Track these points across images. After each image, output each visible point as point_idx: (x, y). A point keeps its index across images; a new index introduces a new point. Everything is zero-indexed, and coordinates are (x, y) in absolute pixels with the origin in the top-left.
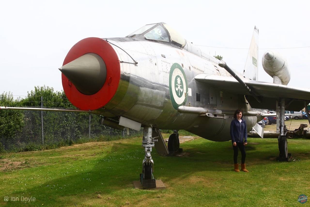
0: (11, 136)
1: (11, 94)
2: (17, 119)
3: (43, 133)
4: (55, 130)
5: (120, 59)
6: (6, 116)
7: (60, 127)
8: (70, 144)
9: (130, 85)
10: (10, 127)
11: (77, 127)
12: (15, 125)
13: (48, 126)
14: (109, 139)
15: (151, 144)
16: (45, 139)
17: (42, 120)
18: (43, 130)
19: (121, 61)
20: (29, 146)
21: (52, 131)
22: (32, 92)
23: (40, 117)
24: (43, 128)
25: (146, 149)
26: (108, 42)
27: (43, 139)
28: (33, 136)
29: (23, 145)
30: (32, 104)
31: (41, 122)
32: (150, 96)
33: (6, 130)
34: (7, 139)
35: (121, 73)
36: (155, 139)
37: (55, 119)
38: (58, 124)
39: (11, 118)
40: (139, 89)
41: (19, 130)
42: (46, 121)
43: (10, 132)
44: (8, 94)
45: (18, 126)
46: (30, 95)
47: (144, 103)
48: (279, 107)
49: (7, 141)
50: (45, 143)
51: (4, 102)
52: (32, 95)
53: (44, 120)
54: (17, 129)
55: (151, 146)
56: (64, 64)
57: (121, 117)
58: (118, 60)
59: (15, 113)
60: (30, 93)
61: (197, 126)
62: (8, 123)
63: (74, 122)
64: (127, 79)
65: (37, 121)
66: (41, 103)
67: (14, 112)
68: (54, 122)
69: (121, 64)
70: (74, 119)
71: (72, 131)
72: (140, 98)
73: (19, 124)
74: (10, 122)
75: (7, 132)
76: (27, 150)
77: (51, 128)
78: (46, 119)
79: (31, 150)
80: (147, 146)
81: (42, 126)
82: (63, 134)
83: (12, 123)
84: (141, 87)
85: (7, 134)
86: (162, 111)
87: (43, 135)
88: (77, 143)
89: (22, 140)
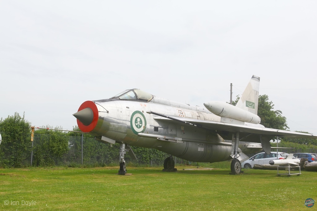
0: (60, 156)
1: (61, 127)
2: (64, 144)
3: (82, 156)
4: (91, 155)
5: (99, 110)
6: (57, 142)
7: (96, 153)
8: (103, 166)
9: (104, 121)
10: (60, 149)
11: (109, 154)
12: (63, 149)
13: (86, 151)
14: (137, 165)
15: (124, 152)
16: (83, 160)
17: (82, 147)
18: (82, 154)
19: (99, 111)
20: (72, 164)
21: (89, 155)
22: (76, 127)
23: (81, 144)
24: (82, 152)
25: (121, 155)
26: (95, 103)
27: (82, 160)
28: (75, 157)
29: (68, 163)
30: (75, 135)
31: (82, 148)
32: (117, 127)
33: (57, 152)
34: (57, 158)
35: (99, 116)
36: (127, 150)
37: (92, 146)
38: (95, 151)
39: (60, 143)
40: (110, 123)
41: (65, 152)
42: (85, 148)
43: (60, 153)
44: (59, 128)
45: (65, 149)
46: (75, 129)
47: (114, 130)
48: (235, 138)
49: (58, 159)
50: (83, 163)
51: (56, 132)
52: (76, 128)
53: (84, 147)
54: (64, 151)
55: (124, 153)
56: (79, 110)
57: (102, 136)
58: (98, 111)
59: (64, 141)
60: (75, 127)
61: (161, 147)
62: (58, 147)
63: (108, 150)
64: (103, 119)
65: (79, 147)
66: (82, 135)
67: (62, 140)
68: (91, 149)
69: (99, 113)
70: (107, 148)
71: (106, 157)
72: (110, 127)
73: (66, 148)
74: (59, 146)
75: (58, 153)
76: (70, 166)
77: (89, 153)
78: (85, 146)
79: (73, 167)
80: (121, 153)
81: (82, 151)
82: (98, 158)
83: (61, 147)
84: (111, 122)
85: (57, 154)
86: (126, 135)
87: (82, 158)
88: (108, 166)
89: (67, 160)
